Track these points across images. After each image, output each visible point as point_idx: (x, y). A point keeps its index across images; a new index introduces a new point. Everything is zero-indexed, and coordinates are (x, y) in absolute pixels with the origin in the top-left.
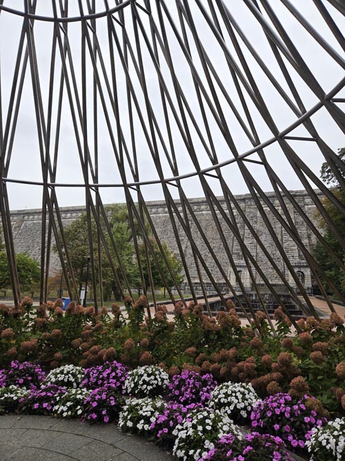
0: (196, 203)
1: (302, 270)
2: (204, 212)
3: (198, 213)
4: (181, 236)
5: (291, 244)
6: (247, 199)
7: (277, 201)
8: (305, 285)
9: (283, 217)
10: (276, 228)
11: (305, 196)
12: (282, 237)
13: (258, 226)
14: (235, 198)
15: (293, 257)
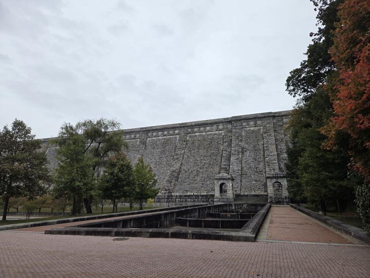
0: (189, 126)
1: (279, 180)
2: (197, 134)
3: (192, 134)
4: (177, 155)
5: (272, 158)
6: (233, 121)
7: (259, 122)
8: (283, 195)
9: (264, 135)
10: (258, 145)
11: (283, 116)
12: (264, 152)
13: (243, 144)
14: (223, 120)
15: (274, 169)
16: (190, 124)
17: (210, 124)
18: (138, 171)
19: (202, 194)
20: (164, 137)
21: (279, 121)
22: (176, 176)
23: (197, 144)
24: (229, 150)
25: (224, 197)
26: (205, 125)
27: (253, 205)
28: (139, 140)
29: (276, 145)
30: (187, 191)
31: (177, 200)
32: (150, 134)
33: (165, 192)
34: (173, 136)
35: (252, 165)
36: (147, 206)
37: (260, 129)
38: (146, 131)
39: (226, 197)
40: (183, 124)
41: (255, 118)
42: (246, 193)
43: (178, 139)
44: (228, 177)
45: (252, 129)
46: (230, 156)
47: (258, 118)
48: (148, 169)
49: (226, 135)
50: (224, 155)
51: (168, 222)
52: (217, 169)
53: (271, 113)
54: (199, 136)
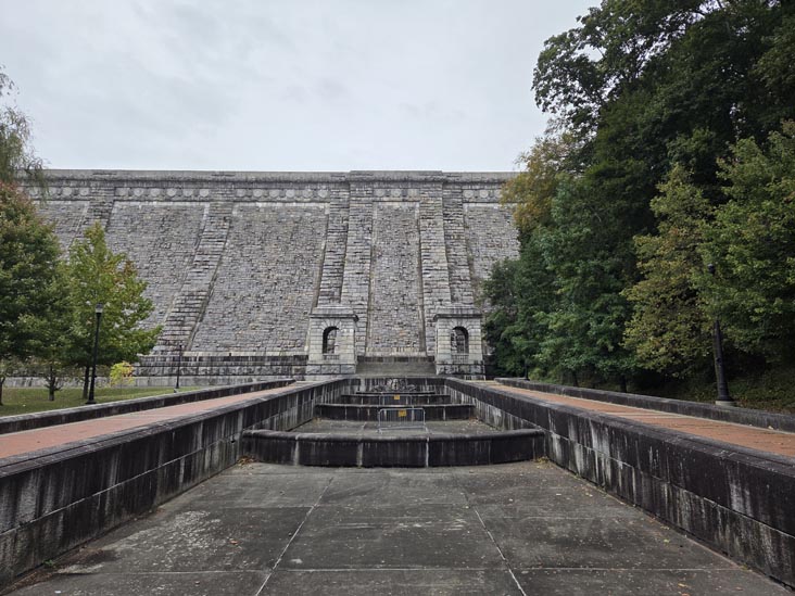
0: (239, 182)
1: (465, 324)
2: (260, 205)
3: (247, 204)
4: (202, 253)
5: (437, 277)
6: (354, 181)
7: (412, 192)
8: (470, 358)
9: (422, 223)
10: (408, 244)
11: (464, 183)
12: (420, 261)
13: (373, 239)
14: (330, 178)
15: (440, 300)
16: (244, 178)
17: (296, 182)
18: (80, 272)
19: (270, 354)
20: (165, 204)
21: (454, 194)
22: (198, 308)
23: (258, 228)
24: (340, 252)
25: (332, 362)
26: (284, 185)
27: (410, 381)
28: (87, 204)
29: (447, 247)
30: (227, 347)
31: (201, 369)
32: (123, 192)
33: (163, 348)
34: (194, 204)
35: (394, 288)
36: (107, 386)
37: (413, 208)
38: (111, 181)
39: (337, 362)
40: (222, 173)
41: (405, 181)
42: (378, 354)
43: (206, 212)
44: (345, 312)
45: (396, 205)
46: (343, 265)
47: (412, 181)
48: (121, 266)
49: (334, 216)
50: (327, 262)
51: (217, 451)
52: (308, 294)
53: (440, 173)
54: (266, 209)
